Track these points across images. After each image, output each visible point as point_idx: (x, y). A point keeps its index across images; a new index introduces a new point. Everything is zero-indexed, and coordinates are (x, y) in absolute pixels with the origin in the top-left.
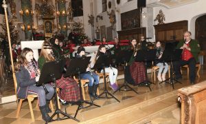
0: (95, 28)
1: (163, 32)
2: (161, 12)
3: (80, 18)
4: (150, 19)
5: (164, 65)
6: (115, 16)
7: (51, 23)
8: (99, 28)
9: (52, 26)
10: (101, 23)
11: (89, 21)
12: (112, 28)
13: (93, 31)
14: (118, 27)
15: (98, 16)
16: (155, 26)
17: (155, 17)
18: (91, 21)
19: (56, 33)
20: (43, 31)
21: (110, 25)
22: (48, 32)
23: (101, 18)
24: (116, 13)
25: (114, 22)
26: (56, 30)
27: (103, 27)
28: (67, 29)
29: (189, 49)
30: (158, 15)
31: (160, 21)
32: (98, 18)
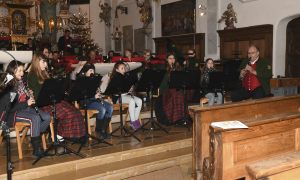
0: (112, 30)
1: (233, 43)
2: (230, 7)
3: (84, 7)
4: (212, 19)
5: (216, 96)
6: (150, 9)
7: (23, 16)
8: (120, 30)
9: (25, 21)
10: (123, 21)
11: (101, 15)
12: (144, 32)
13: (108, 35)
14: (156, 30)
15: (119, 7)
16: (219, 32)
17: (220, 15)
18: (105, 16)
19: (35, 35)
20: (6, 31)
21: (140, 25)
22: (16, 32)
23: (125, 10)
24: (154, 5)
25: (149, 20)
26: (33, 29)
27: (127, 28)
28: (55, 28)
29: (255, 73)
30: (226, 13)
31: (227, 23)
32: (119, 11)
